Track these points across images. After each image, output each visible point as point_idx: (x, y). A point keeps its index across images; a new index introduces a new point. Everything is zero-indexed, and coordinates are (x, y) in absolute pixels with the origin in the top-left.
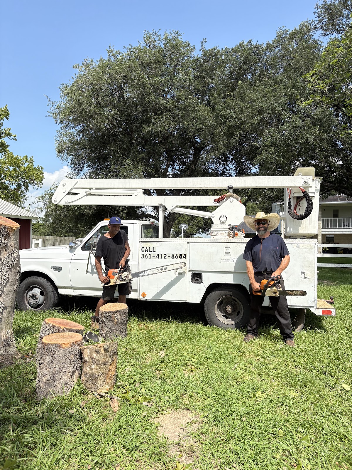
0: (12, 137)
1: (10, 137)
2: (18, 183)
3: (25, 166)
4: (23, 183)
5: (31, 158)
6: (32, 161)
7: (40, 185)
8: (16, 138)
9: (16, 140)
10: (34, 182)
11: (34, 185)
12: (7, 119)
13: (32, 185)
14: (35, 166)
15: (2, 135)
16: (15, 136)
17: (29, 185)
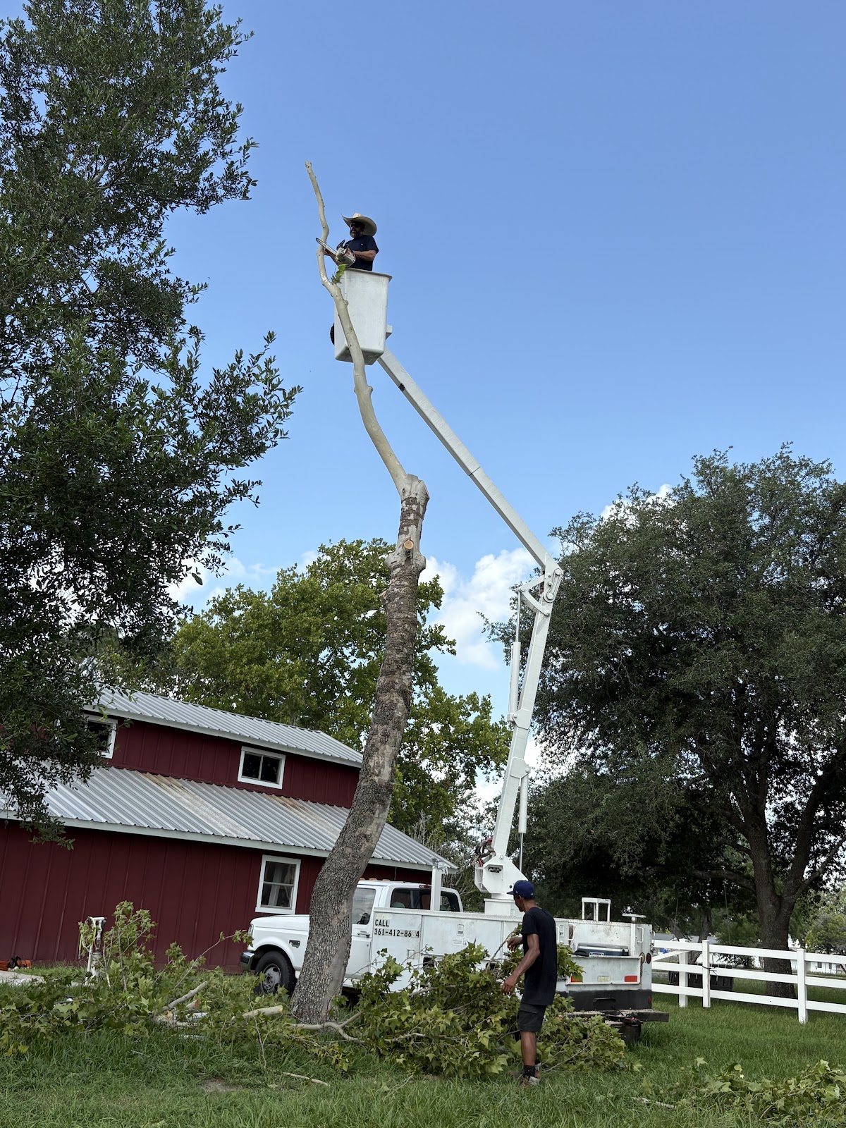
0: (445, 647)
1: (440, 647)
2: (450, 766)
3: (471, 720)
4: (463, 765)
5: (484, 699)
6: (486, 708)
7: (502, 772)
8: (454, 647)
9: (453, 652)
10: (488, 763)
11: (489, 770)
12: (437, 605)
13: (485, 770)
14: (494, 719)
15: (423, 643)
16: (453, 643)
17: (478, 770)
